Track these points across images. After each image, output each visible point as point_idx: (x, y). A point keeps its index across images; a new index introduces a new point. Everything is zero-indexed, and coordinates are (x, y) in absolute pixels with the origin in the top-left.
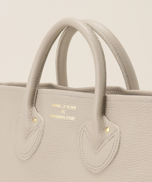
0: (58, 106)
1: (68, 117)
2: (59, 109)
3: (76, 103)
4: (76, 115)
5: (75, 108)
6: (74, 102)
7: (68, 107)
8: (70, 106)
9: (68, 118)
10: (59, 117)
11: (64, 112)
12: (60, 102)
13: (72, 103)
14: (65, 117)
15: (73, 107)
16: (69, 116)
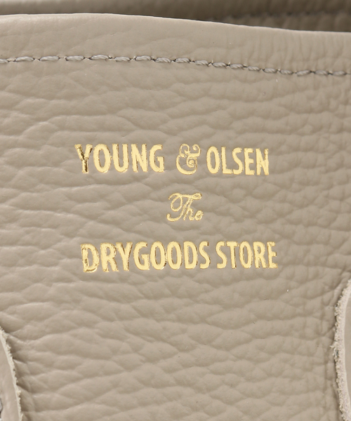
0: (144, 159)
1: (232, 245)
2: (156, 187)
3: (270, 124)
4: (277, 225)
5: (264, 164)
6: (251, 114)
7: (217, 161)
8: (230, 150)
9: (228, 256)
10: (166, 257)
11: (196, 206)
12: (153, 127)
13: (238, 125)
14: (210, 250)
15: (253, 156)
16: (237, 238)
